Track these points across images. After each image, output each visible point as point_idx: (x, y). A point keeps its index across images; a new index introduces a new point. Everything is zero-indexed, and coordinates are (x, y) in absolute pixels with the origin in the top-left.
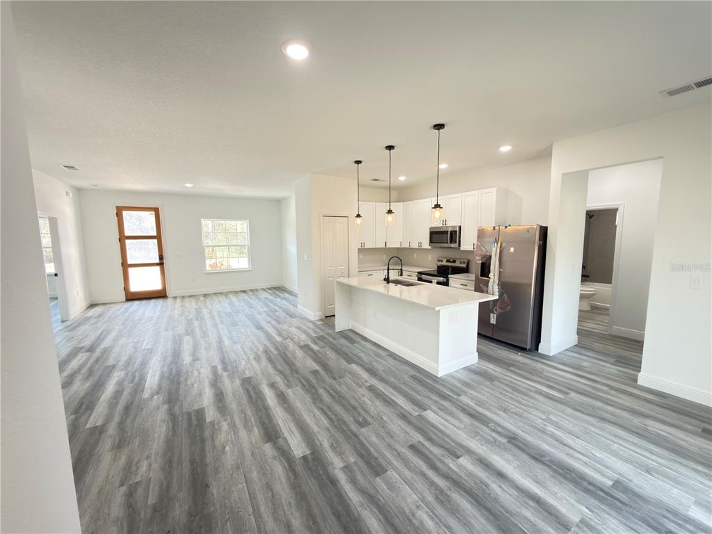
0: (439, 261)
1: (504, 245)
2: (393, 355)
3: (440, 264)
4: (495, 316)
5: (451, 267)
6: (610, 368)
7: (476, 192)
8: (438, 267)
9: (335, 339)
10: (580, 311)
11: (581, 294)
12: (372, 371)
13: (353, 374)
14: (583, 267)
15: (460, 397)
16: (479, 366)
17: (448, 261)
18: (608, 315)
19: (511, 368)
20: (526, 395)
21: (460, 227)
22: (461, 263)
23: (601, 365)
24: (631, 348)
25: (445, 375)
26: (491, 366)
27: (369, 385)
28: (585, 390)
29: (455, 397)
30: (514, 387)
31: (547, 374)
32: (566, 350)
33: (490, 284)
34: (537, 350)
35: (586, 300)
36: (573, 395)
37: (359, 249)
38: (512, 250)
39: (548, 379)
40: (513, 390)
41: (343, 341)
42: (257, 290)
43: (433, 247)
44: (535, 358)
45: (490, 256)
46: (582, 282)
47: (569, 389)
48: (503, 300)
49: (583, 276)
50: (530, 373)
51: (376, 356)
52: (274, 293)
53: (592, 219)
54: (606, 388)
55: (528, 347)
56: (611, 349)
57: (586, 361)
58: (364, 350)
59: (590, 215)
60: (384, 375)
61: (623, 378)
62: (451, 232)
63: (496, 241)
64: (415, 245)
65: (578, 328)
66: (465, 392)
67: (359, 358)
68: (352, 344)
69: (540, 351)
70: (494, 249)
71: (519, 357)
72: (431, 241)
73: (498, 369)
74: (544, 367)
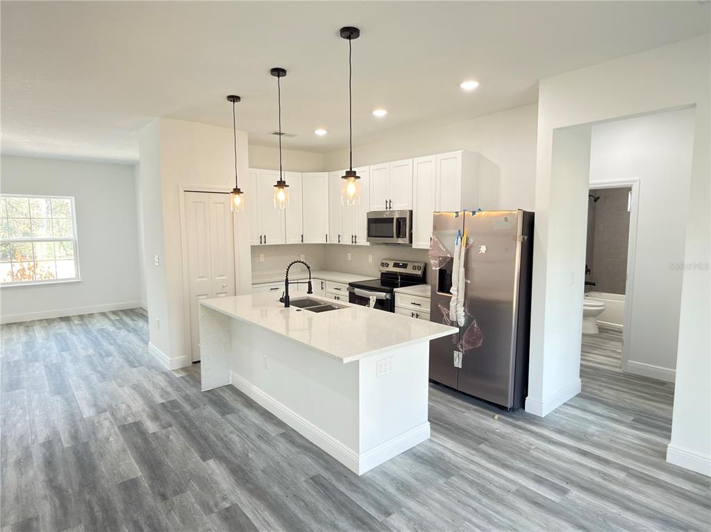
0: (383, 265)
1: (471, 241)
2: (291, 436)
3: (385, 269)
4: (461, 356)
5: (401, 274)
6: (625, 434)
7: (432, 157)
8: (382, 274)
9: (194, 405)
10: (584, 335)
11: (584, 310)
12: (241, 474)
13: (206, 483)
14: (587, 271)
15: (388, 519)
16: (430, 444)
17: (396, 265)
18: (621, 340)
19: (482, 446)
20: (501, 501)
21: (411, 212)
22: (414, 268)
23: (615, 430)
24: (653, 395)
25: (371, 471)
26: (450, 444)
27: (228, 506)
28: (592, 482)
29: (381, 518)
30: (484, 487)
31: (535, 453)
32: (565, 404)
33: (452, 304)
34: (524, 408)
35: (591, 319)
36: (574, 493)
37: (253, 248)
38: (483, 249)
39: (537, 463)
40: (481, 492)
41: (209, 411)
42: (91, 315)
43: (373, 244)
44: (519, 423)
45: (452, 259)
46: (585, 292)
47: (569, 481)
48: (472, 330)
49: (586, 283)
50: (511, 454)
51: (259, 437)
52: (121, 321)
53: (598, 202)
54: (621, 475)
55: (509, 405)
56: (628, 398)
57: (595, 423)
58: (242, 426)
59: (595, 197)
60: (262, 480)
61: (646, 453)
62: (398, 219)
63: (461, 235)
64: (347, 240)
65: (581, 365)
66: (399, 505)
67: (227, 444)
68: (223, 414)
69: (527, 409)
70: (457, 248)
71: (495, 424)
72: (369, 235)
73: (461, 450)
74: (532, 440)
